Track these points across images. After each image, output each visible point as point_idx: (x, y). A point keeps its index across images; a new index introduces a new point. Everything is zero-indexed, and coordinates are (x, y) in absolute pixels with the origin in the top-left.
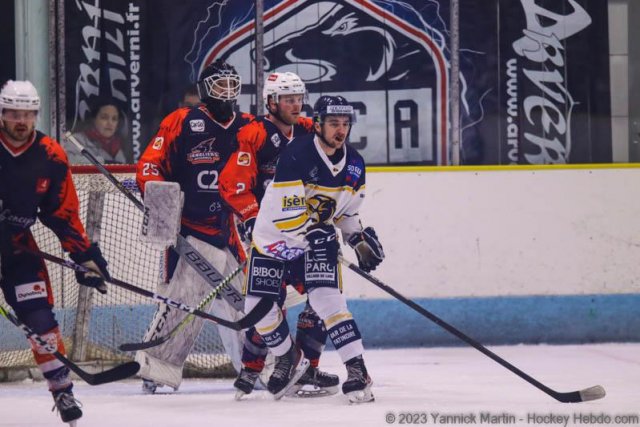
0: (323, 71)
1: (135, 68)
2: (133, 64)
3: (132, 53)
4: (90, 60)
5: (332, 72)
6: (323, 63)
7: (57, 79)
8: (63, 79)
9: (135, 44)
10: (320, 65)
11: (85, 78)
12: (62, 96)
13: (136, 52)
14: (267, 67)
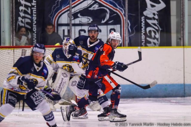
0: (89, 20)
1: (35, 18)
2: (34, 17)
3: (34, 14)
4: (22, 16)
5: (91, 20)
6: (89, 17)
7: (12, 21)
8: (14, 21)
9: (35, 12)
10: (88, 18)
11: (20, 21)
12: (14, 26)
13: (35, 14)
14: (73, 19)
